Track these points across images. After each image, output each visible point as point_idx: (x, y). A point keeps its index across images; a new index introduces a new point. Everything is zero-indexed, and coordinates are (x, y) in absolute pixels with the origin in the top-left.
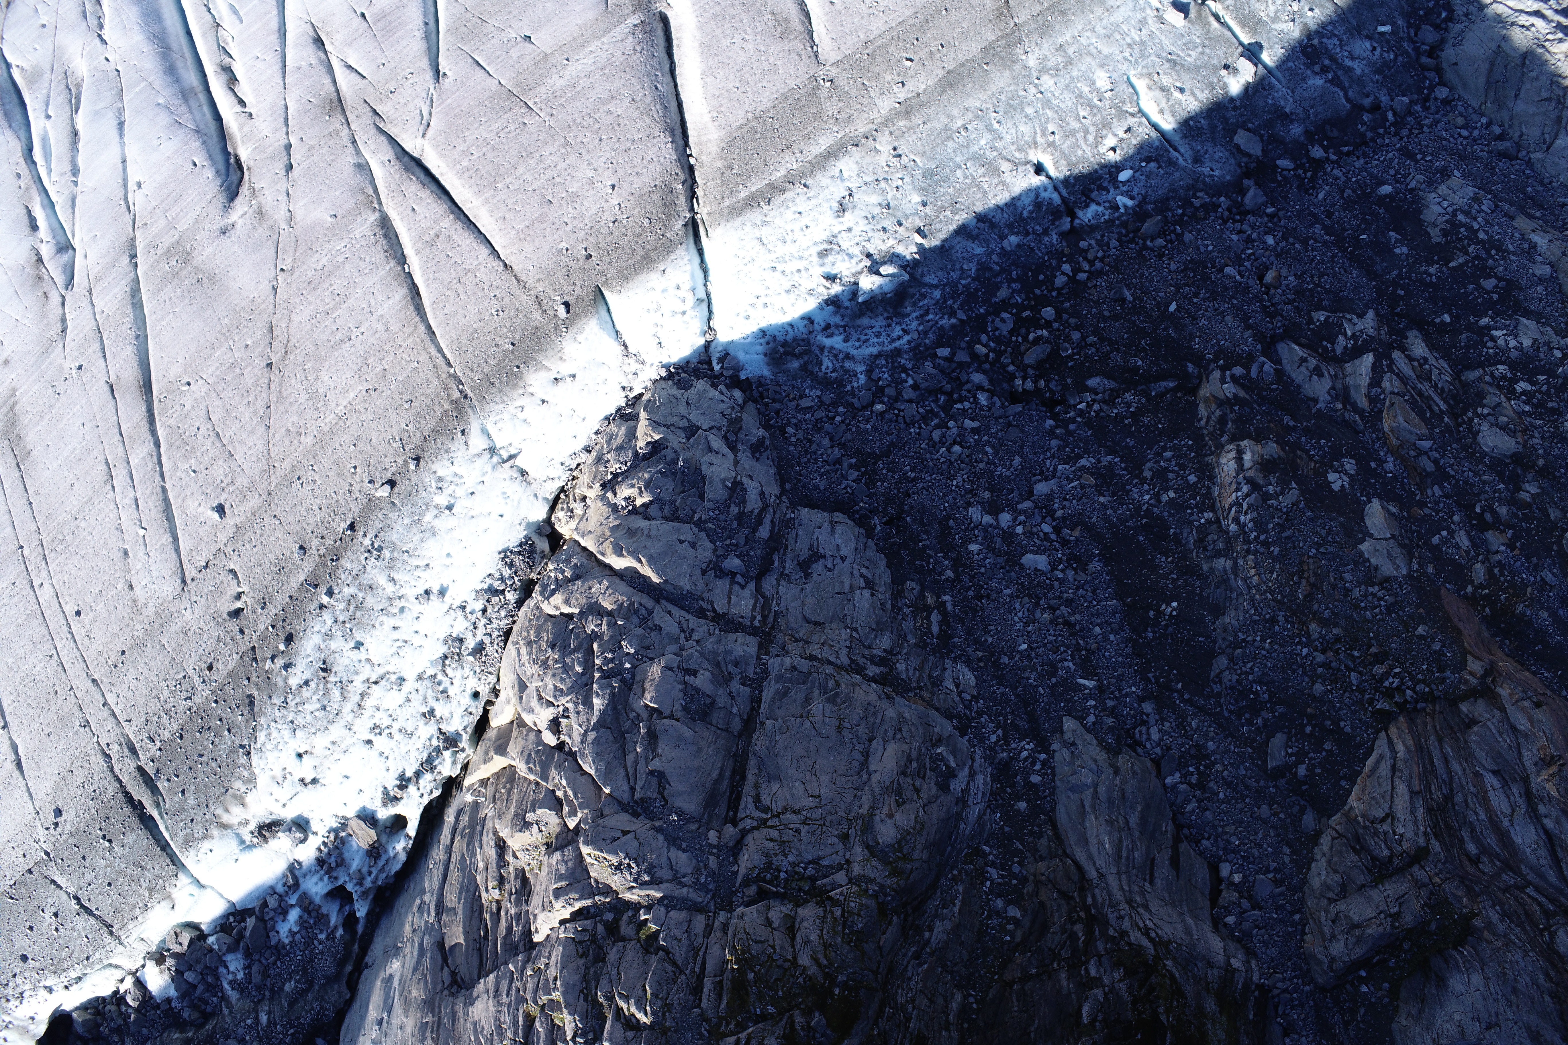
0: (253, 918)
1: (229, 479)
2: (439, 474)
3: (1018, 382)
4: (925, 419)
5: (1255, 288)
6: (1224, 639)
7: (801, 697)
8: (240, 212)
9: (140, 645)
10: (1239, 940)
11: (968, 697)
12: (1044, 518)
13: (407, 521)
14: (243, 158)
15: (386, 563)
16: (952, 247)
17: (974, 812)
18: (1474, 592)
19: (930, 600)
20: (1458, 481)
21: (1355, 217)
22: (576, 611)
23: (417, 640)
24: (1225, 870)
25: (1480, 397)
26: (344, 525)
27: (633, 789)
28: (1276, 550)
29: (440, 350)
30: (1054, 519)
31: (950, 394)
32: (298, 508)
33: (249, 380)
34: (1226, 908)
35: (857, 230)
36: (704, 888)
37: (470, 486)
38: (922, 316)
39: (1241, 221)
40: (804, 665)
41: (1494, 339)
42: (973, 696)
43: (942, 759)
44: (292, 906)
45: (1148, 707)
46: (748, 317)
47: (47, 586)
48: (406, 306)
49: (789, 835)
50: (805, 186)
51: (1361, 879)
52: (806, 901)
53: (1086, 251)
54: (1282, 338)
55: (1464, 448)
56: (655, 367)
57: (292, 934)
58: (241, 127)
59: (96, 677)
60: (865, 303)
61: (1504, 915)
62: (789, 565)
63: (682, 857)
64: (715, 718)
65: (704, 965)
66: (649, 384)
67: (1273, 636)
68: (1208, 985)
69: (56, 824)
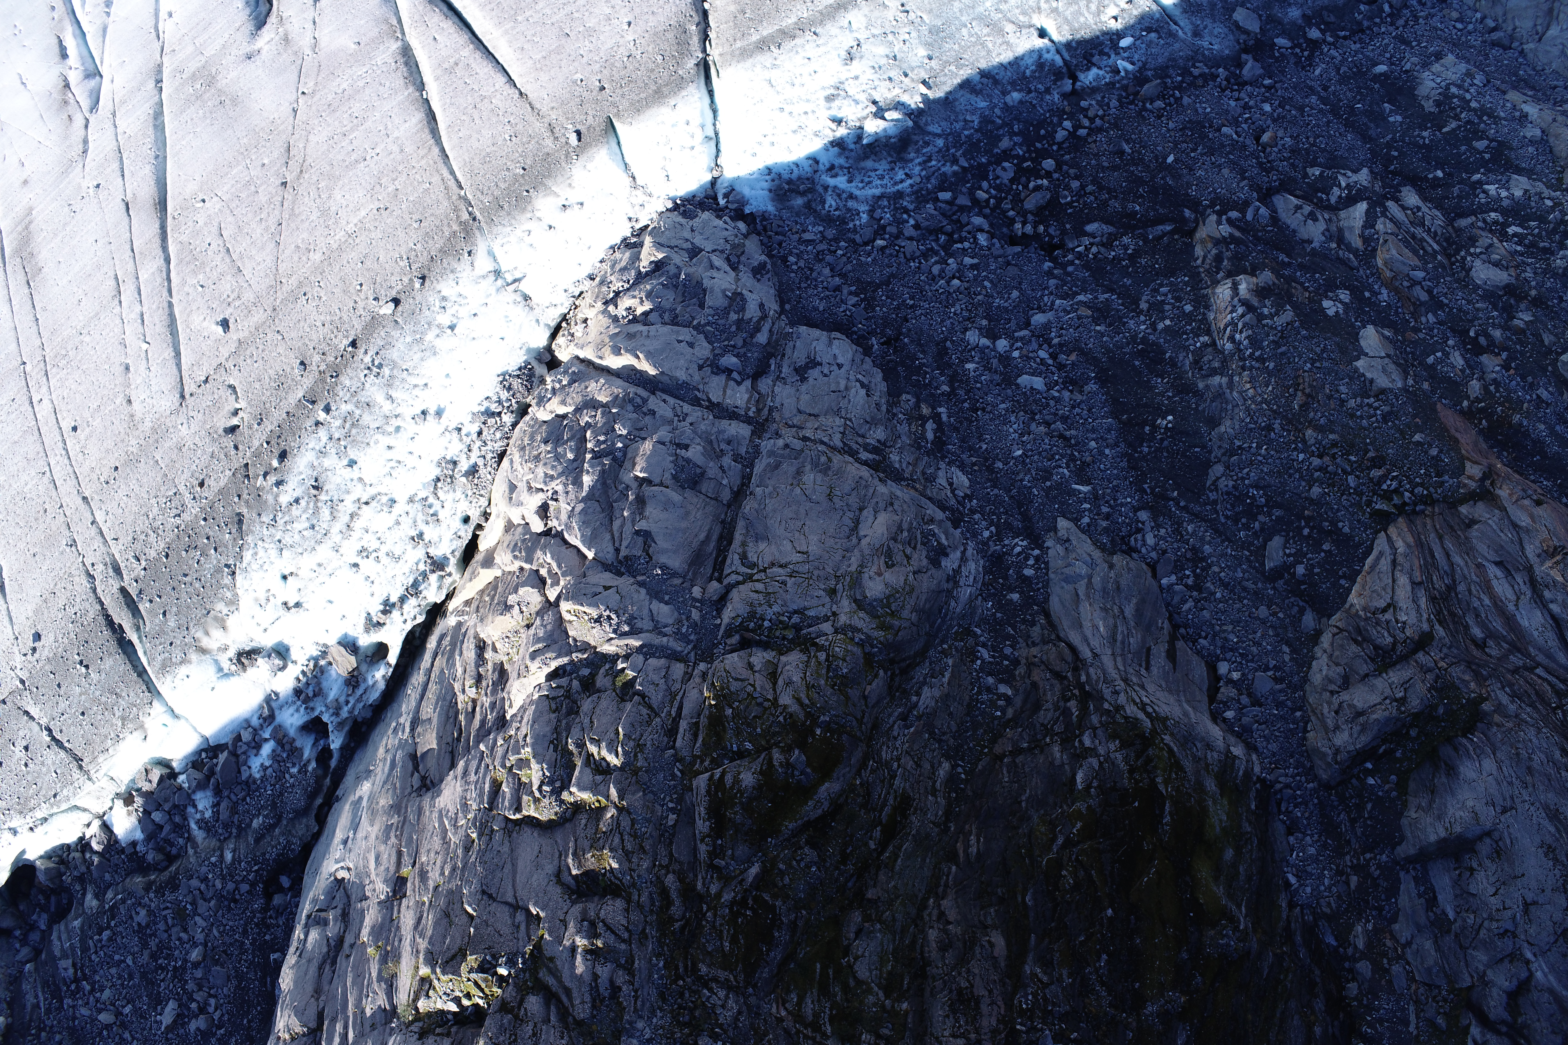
0: (226, 753)
1: (236, 294)
2: (444, 293)
3: (1018, 226)
5: (1252, 146)
6: (1220, 447)
7: (792, 470)
8: (267, 39)
9: (133, 461)
10: (1238, 736)
11: (961, 495)
12: (1040, 346)
13: (409, 339)
15: (384, 381)
16: (955, 100)
17: (965, 593)
18: (1470, 407)
19: (925, 410)
20: (1451, 309)
21: (1350, 89)
22: (570, 409)
23: (411, 461)
24: (1223, 668)
25: (1473, 240)
26: (346, 342)
27: (617, 550)
28: (1272, 365)
29: (452, 173)
30: (1050, 347)
31: (950, 235)
32: (302, 323)
33: (263, 198)
34: (1225, 704)
35: (863, 78)
36: (685, 638)
37: (473, 307)
38: (925, 162)
39: (1239, 90)
40: (797, 444)
41: (1486, 191)
42: (966, 495)
43: (934, 535)
44: (266, 740)
45: (1143, 515)
46: (754, 155)
47: (46, 401)
48: (422, 129)
49: (774, 587)
50: (815, 33)
51: (1364, 669)
52: (790, 649)
53: (1087, 110)
54: (1277, 191)
55: (1458, 281)
56: (661, 200)
57: (264, 768)
59: (87, 494)
60: (869, 145)
61: (1514, 696)
62: (785, 370)
63: (665, 609)
64: (705, 487)
65: (680, 708)
66: (655, 216)
67: (1270, 442)
68: (1207, 765)
69: (34, 650)
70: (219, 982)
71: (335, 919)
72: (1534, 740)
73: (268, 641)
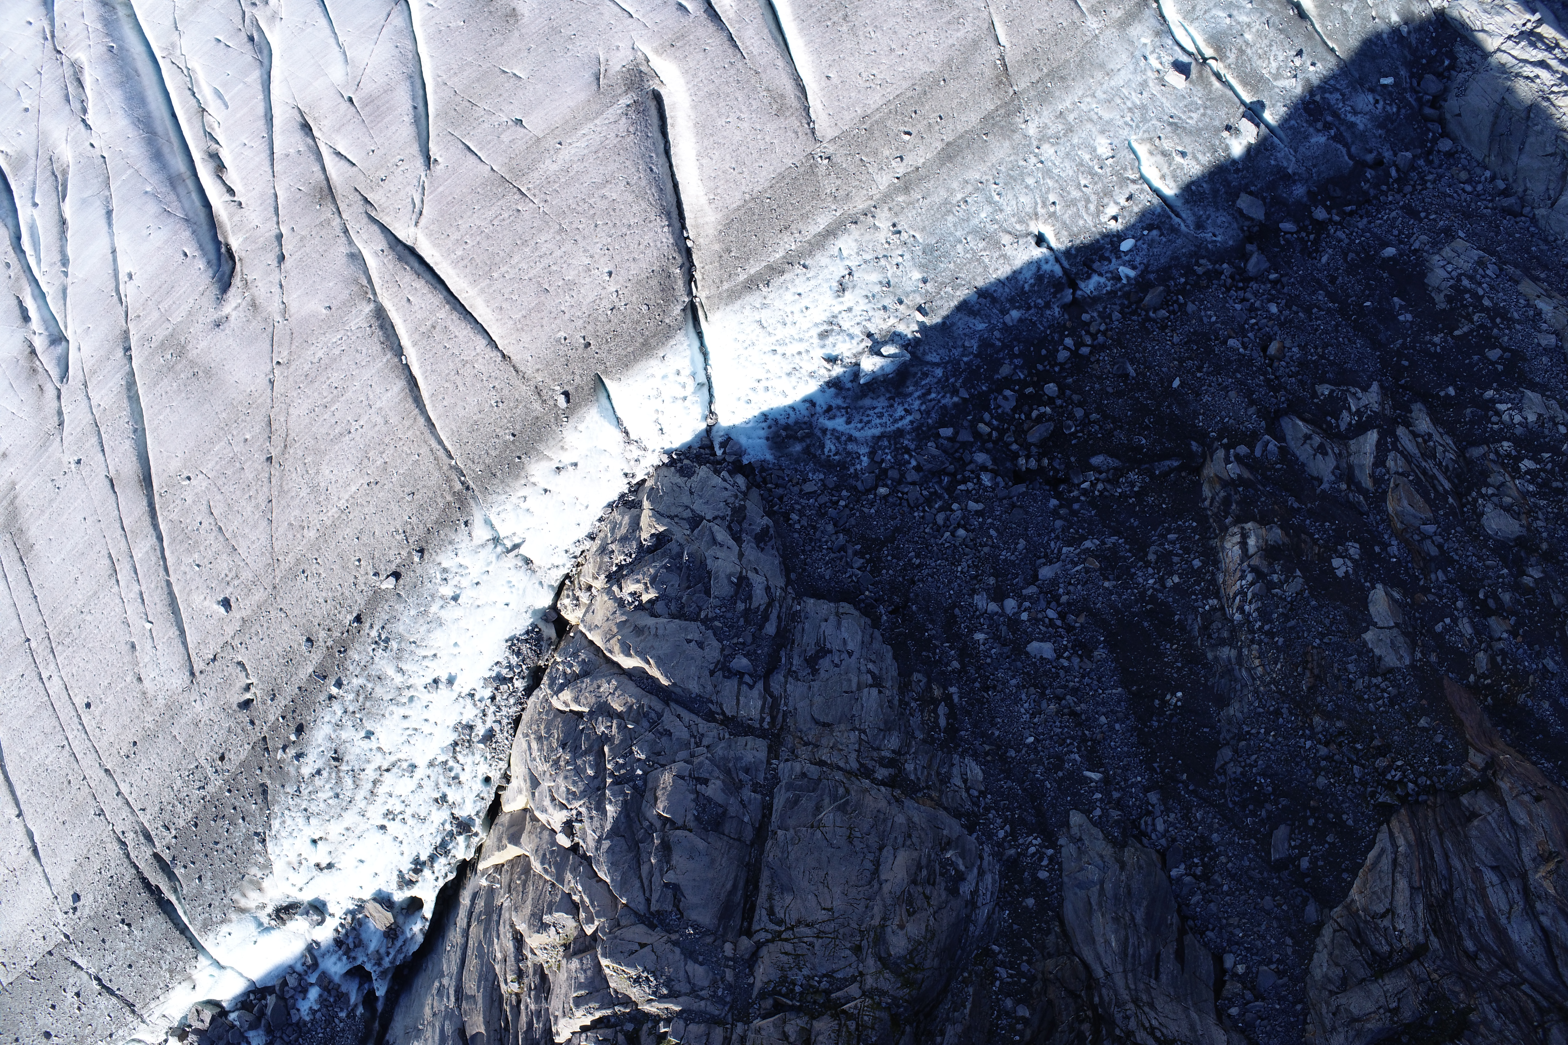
0: (273, 997)
1: (233, 574)
2: (444, 565)
3: (1022, 461)
4: (929, 501)
5: (1259, 360)
6: (1228, 731)
7: (811, 805)
8: (234, 305)
9: (151, 736)
10: (1242, 1031)
11: (976, 793)
12: (1049, 603)
13: (413, 612)
14: (235, 247)
15: (393, 654)
16: (953, 324)
17: (983, 913)
18: (1476, 682)
19: (937, 692)
20: (1461, 566)
21: (1359, 282)
22: (586, 710)
23: (427, 728)
24: (1229, 961)
25: (1485, 475)
26: (350, 617)
27: (648, 902)
28: (1280, 641)
29: (440, 442)
30: (1059, 605)
31: (953, 475)
32: (304, 601)
33: (249, 475)
34: (1230, 1000)
35: (857, 310)
36: (721, 1001)
37: (475, 575)
38: (924, 395)
39: (1244, 289)
40: (814, 771)
41: (1498, 413)
42: (981, 792)
43: (952, 864)
44: (312, 984)
45: (1153, 797)
46: (749, 402)
47: (55, 678)
48: (405, 398)
49: (803, 949)
50: (804, 266)
51: (1361, 973)
52: (821, 1014)
54: (1286, 413)
55: (1468, 531)
56: (657, 454)
57: (313, 1012)
58: (231, 216)
59: (109, 767)
60: (867, 384)
61: (1499, 1011)
62: (796, 662)
63: (700, 970)
64: (727, 827)
66: (651, 471)
67: (1277, 728)
69: (75, 909)
73: (303, 897)
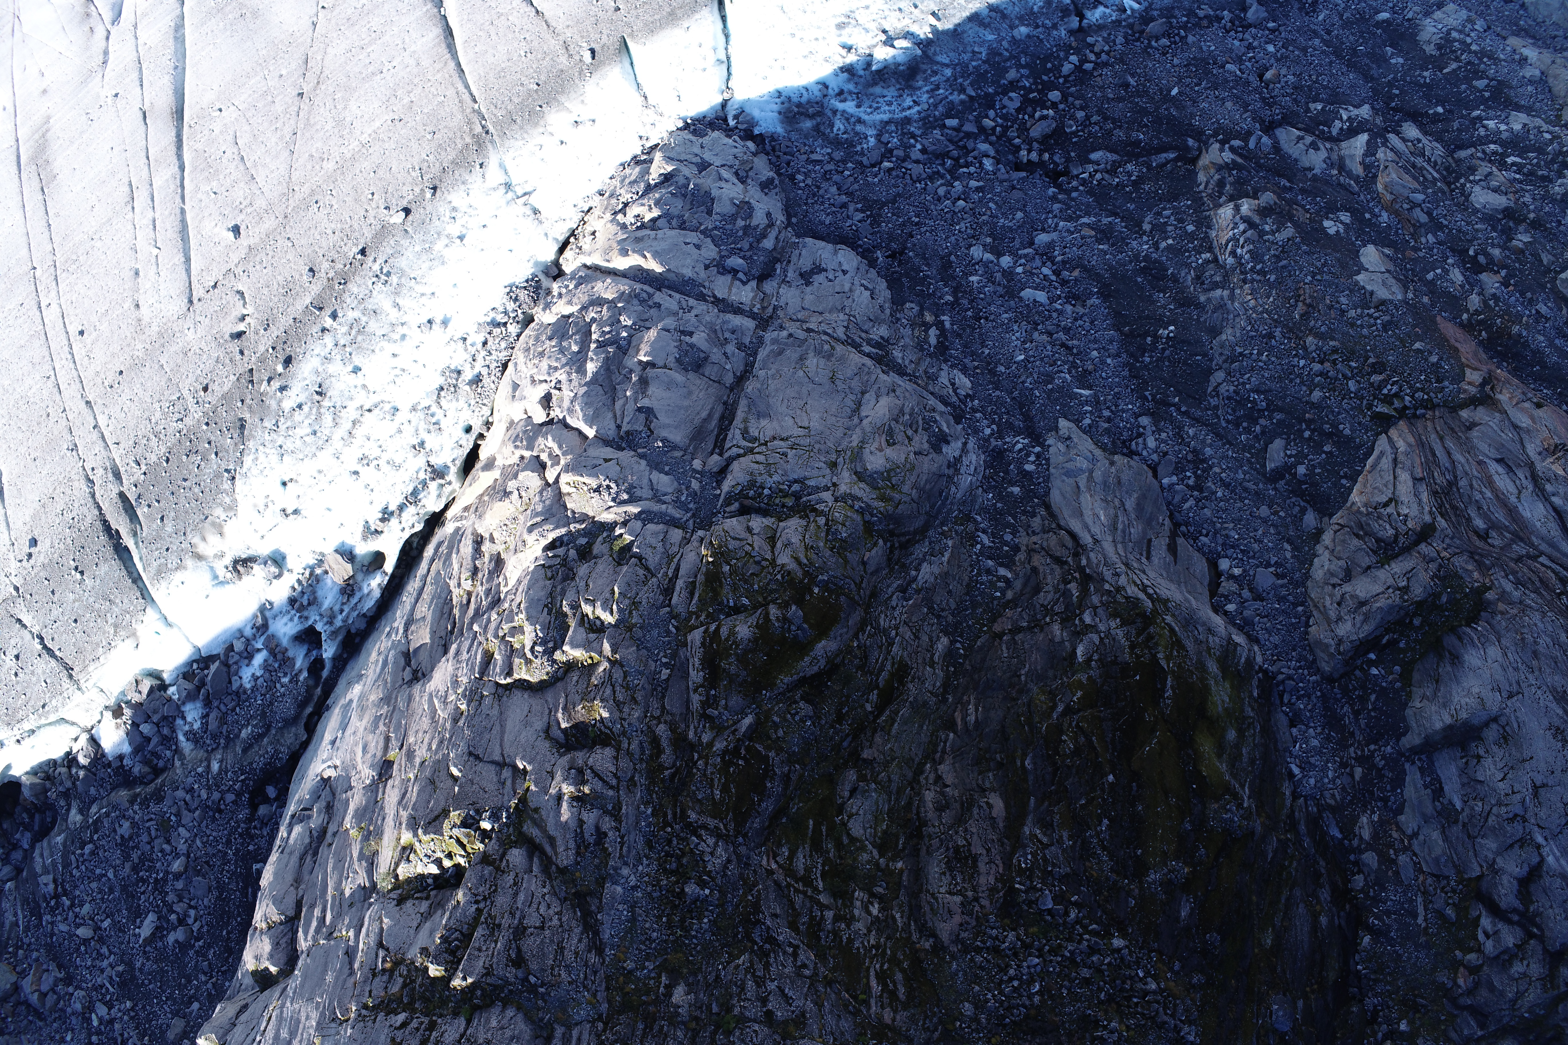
0: (217, 664)
1: (248, 201)
2: (454, 204)
3: (1024, 153)
4: (931, 178)
5: (1253, 79)
6: (1221, 354)
7: (795, 356)
9: (138, 365)
11: (963, 394)
12: (1044, 263)
13: (418, 248)
15: (392, 289)
16: (964, 32)
17: (966, 480)
18: (1469, 320)
19: (929, 318)
20: (1451, 230)
21: (1353, 34)
22: (576, 308)
23: (415, 370)
24: (1224, 564)
25: (1473, 169)
26: (356, 250)
27: (619, 427)
28: (1273, 278)
29: (467, 87)
30: (1054, 264)
31: (956, 160)
32: (312, 231)
33: (279, 108)
34: (1226, 597)
35: (874, 8)
36: (684, 506)
37: (483, 218)
38: (932, 90)
39: (1243, 32)
41: (1485, 126)
42: (968, 395)
43: (936, 421)
44: (259, 650)
45: (1145, 421)
46: (765, 78)
47: (54, 306)
48: (439, 43)
49: (775, 458)
51: (1366, 561)
52: (789, 515)
53: (1093, 45)
54: (1280, 125)
55: (1457, 205)
56: (672, 120)
57: (255, 678)
59: (90, 398)
60: (878, 72)
61: (1518, 583)
62: (790, 274)
63: (664, 479)
64: (708, 370)
65: (677, 569)
66: (665, 135)
67: (1271, 349)
68: (1209, 649)
69: (30, 555)
70: (199, 893)
71: (319, 812)
72: (1540, 624)
73: (264, 549)
